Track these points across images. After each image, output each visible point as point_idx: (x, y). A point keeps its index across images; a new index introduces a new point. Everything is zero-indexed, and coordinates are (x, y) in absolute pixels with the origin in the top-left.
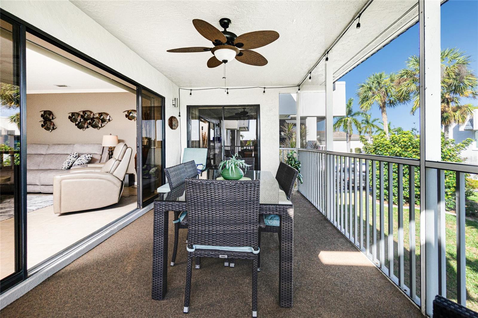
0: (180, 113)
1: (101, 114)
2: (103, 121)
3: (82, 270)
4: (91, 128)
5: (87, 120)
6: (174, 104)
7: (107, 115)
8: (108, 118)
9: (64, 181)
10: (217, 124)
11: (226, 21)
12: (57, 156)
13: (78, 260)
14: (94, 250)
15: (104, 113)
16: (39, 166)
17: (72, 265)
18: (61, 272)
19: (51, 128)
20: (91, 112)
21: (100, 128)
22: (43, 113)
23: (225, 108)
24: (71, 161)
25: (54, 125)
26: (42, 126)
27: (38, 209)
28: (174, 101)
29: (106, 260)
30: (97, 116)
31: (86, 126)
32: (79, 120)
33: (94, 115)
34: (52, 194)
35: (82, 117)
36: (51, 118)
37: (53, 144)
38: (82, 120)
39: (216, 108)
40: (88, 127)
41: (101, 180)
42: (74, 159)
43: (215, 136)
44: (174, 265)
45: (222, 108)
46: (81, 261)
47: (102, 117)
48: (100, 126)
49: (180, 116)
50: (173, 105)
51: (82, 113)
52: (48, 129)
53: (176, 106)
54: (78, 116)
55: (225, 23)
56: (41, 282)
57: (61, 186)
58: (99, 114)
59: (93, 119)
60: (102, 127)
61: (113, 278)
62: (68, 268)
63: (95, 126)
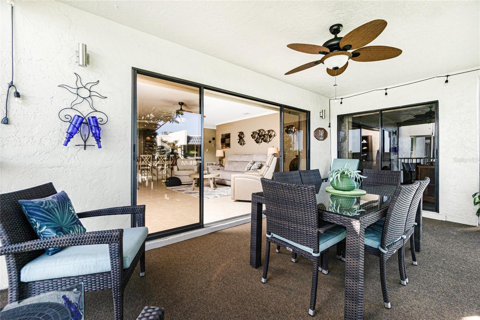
0: (330, 124)
1: (269, 131)
2: (270, 136)
3: (229, 234)
4: (263, 142)
5: (261, 137)
6: (321, 115)
7: (273, 131)
8: (274, 134)
9: (236, 178)
10: (395, 132)
11: (335, 27)
12: (244, 163)
13: (230, 229)
14: (240, 226)
15: (271, 130)
16: (235, 169)
17: (226, 230)
18: (219, 232)
19: (243, 144)
20: (263, 130)
21: (269, 142)
22: (239, 134)
23: (383, 112)
24: (249, 166)
25: (244, 141)
26: (239, 142)
27: (228, 195)
28: (321, 114)
29: (242, 233)
30: (267, 133)
31: (260, 141)
32: (256, 137)
33: (265, 132)
34: (230, 186)
35: (258, 134)
36: (243, 137)
37: (243, 155)
38: (258, 137)
39: (367, 114)
40: (261, 142)
41: (256, 181)
42: (251, 165)
43: (392, 147)
44: (279, 253)
45: (378, 113)
46: (230, 230)
47: (270, 133)
48: (268, 140)
49: (330, 127)
50: (321, 117)
51: (258, 132)
52: (241, 144)
53: (323, 118)
54: (256, 134)
55: (335, 29)
56: (209, 233)
57: (234, 181)
58: (268, 131)
59: (264, 136)
60: (270, 141)
61: (239, 244)
62: (223, 231)
63: (265, 141)
